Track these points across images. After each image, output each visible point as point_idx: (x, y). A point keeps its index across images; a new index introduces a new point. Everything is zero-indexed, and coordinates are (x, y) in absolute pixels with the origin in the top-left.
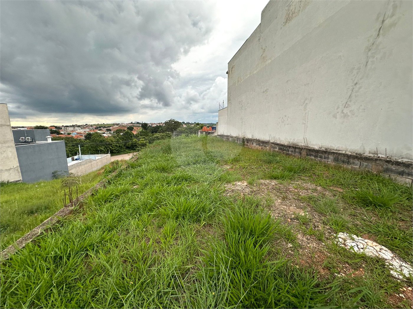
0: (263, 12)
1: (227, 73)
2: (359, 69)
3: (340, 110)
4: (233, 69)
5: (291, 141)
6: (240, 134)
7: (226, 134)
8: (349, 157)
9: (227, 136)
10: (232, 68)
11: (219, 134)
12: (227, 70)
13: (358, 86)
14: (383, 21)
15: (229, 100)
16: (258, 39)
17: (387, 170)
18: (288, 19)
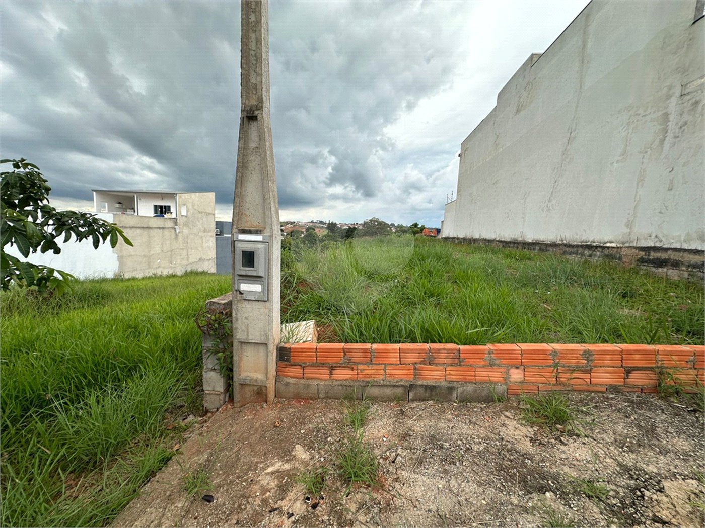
0: (500, 94)
1: (459, 156)
2: (558, 169)
3: (546, 204)
4: (466, 152)
5: (513, 237)
6: (468, 234)
7: (451, 236)
8: (547, 245)
9: (454, 238)
10: (466, 150)
11: (444, 236)
12: (459, 152)
13: (557, 183)
14: (571, 133)
15: (459, 191)
16: (492, 123)
17: (565, 253)
18: (518, 111)
